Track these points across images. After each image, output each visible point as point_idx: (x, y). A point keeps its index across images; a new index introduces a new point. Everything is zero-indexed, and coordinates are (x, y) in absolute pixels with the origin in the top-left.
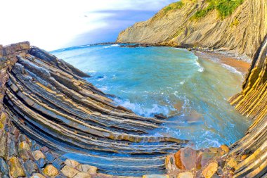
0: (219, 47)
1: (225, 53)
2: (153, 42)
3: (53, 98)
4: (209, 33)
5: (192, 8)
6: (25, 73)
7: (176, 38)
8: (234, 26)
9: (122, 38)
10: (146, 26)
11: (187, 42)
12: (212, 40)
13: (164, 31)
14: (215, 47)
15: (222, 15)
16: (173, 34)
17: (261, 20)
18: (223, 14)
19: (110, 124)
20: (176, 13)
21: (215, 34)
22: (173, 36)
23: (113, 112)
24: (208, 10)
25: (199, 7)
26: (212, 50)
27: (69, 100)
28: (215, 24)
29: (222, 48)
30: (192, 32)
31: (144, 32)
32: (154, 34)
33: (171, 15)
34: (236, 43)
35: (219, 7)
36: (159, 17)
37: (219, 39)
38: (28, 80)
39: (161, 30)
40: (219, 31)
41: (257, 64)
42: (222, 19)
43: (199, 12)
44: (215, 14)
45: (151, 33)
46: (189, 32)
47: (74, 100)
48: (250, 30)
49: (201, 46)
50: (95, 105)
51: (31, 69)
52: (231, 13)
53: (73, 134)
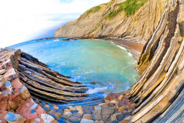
0: (125, 36)
1: (130, 40)
2: (79, 36)
3: (46, 82)
4: (118, 27)
5: (107, 10)
6: (26, 70)
7: (95, 32)
8: (136, 21)
9: (58, 34)
10: (74, 25)
11: (103, 34)
12: (120, 32)
13: (86, 28)
14: (122, 36)
15: (127, 14)
16: (93, 29)
17: (155, 17)
18: (129, 13)
19: (75, 91)
20: (95, 14)
21: (122, 27)
22: (93, 31)
23: (74, 85)
24: (118, 12)
25: (112, 9)
26: (120, 39)
27: (54, 82)
28: (122, 21)
29: (127, 37)
30: (106, 27)
31: (73, 29)
32: (80, 30)
33: (92, 16)
34: (137, 32)
35: (126, 9)
36: (83, 18)
37: (125, 31)
38: (29, 74)
39: (84, 27)
40: (125, 25)
41: (145, 52)
42: (128, 17)
43: (111, 13)
44: (123, 14)
45: (78, 29)
46: (104, 27)
47: (56, 82)
48: (147, 24)
49: (113, 36)
50: (66, 82)
51: (30, 68)
52: (134, 13)
53: (62, 97)
